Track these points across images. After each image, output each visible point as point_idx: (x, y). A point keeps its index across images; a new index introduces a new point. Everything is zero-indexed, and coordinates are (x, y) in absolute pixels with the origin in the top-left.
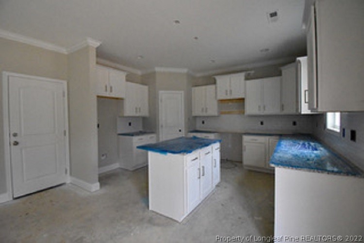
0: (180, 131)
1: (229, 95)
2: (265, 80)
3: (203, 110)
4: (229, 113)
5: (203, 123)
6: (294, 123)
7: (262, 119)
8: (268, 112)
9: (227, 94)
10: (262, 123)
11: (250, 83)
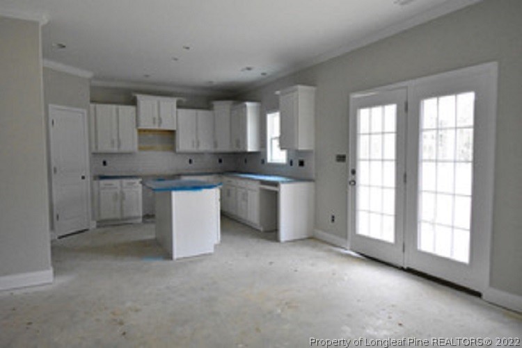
0: (83, 178)
1: (157, 124)
2: (201, 112)
3: (113, 142)
4: (151, 148)
5: (105, 163)
6: (220, 161)
7: (191, 157)
8: (202, 148)
9: (154, 123)
10: (190, 161)
11: (182, 112)
